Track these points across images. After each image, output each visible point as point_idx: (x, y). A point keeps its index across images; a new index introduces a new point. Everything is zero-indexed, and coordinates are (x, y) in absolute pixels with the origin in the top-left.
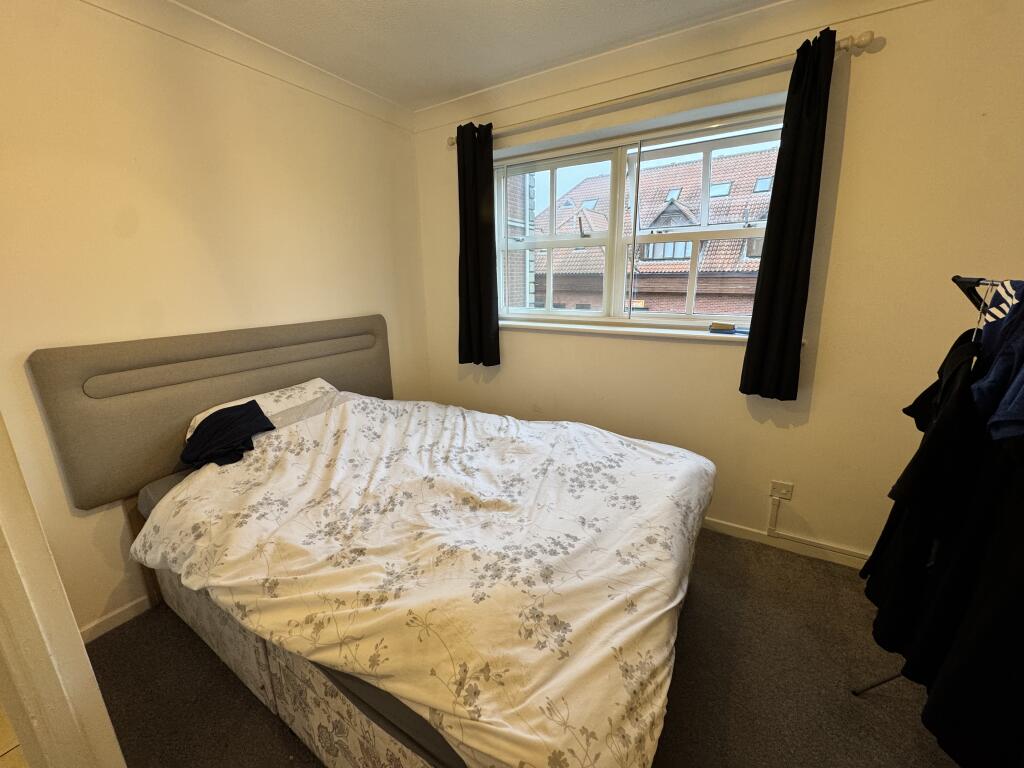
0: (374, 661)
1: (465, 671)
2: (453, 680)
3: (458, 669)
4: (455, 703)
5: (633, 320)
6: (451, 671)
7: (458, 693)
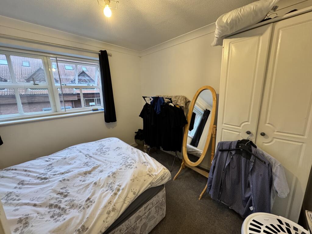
0: (134, 193)
1: (148, 174)
2: (149, 177)
3: (147, 175)
4: (152, 178)
5: (67, 112)
6: (147, 176)
7: (151, 176)
